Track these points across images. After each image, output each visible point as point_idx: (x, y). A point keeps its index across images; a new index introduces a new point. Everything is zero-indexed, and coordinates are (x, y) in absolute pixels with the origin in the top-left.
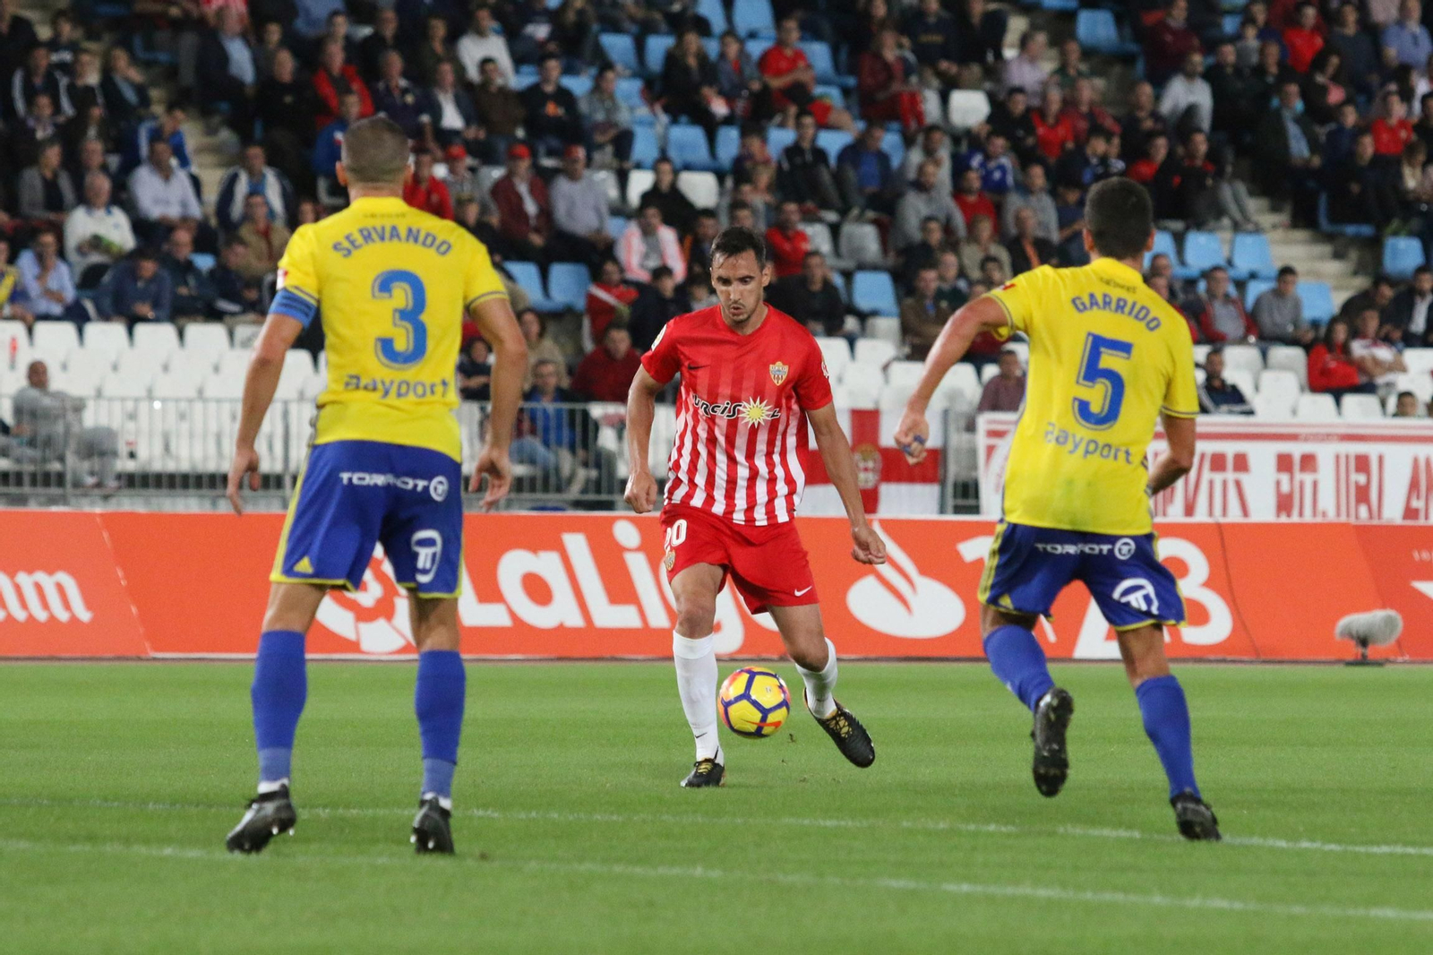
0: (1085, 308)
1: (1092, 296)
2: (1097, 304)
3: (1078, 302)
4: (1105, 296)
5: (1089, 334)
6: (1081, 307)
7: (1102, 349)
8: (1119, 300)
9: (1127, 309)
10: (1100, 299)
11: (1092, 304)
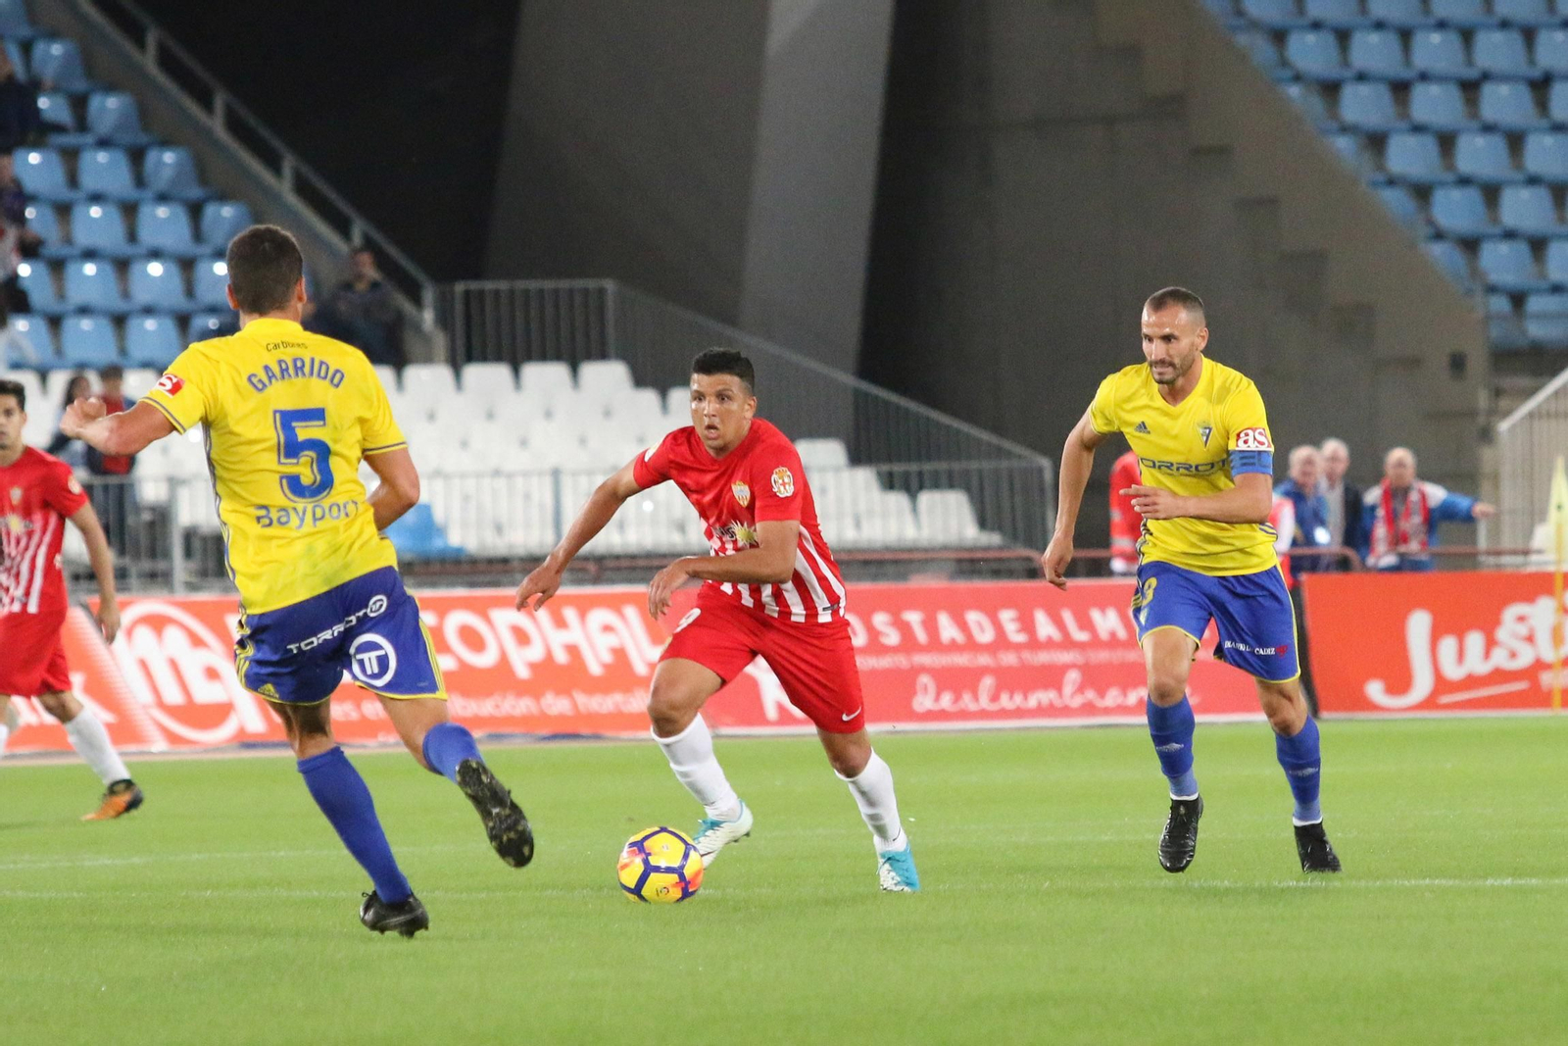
0: (265, 386)
1: (267, 368)
2: (274, 375)
3: (255, 380)
4: (280, 362)
5: (275, 412)
6: (260, 386)
7: (294, 424)
8: (295, 361)
9: (307, 369)
10: (276, 369)
11: (270, 378)
